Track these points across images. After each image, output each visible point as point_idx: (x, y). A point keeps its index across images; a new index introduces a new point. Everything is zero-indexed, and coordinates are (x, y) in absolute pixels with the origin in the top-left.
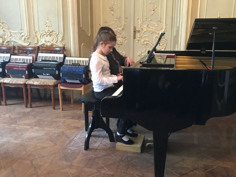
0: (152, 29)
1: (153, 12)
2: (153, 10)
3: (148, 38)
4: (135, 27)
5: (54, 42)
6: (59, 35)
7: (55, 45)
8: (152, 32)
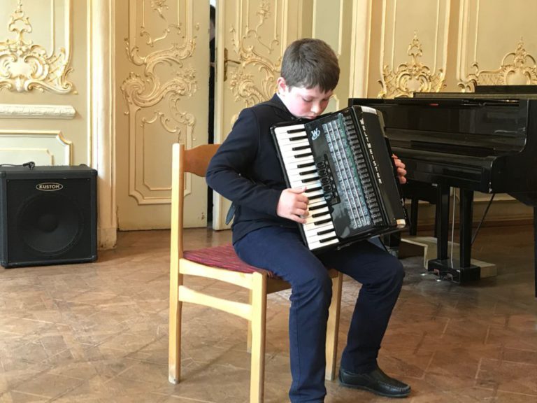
0: (261, 58)
1: (263, 17)
3: (253, 82)
4: (226, 51)
5: (40, 79)
6: (54, 59)
7: (42, 87)
8: (262, 67)
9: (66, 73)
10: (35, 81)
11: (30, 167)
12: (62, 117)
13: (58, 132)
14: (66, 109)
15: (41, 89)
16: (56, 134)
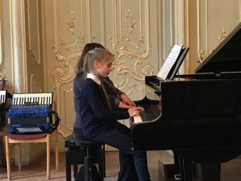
0: (131, 52)
1: (131, 29)
2: (132, 27)
3: (126, 66)
8: (132, 57)
9: (1, 70)
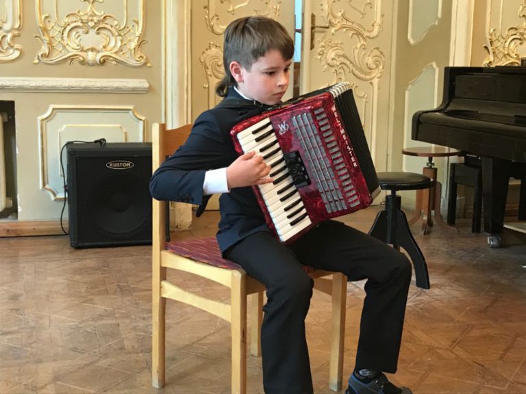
0: (353, 23)
3: (343, 49)
4: (313, 16)
5: (112, 52)
6: (126, 30)
7: (115, 59)
8: (353, 34)
9: (140, 45)
10: (108, 53)
11: (101, 144)
12: (134, 91)
13: (131, 107)
14: (140, 82)
15: (114, 63)
16: (129, 110)
